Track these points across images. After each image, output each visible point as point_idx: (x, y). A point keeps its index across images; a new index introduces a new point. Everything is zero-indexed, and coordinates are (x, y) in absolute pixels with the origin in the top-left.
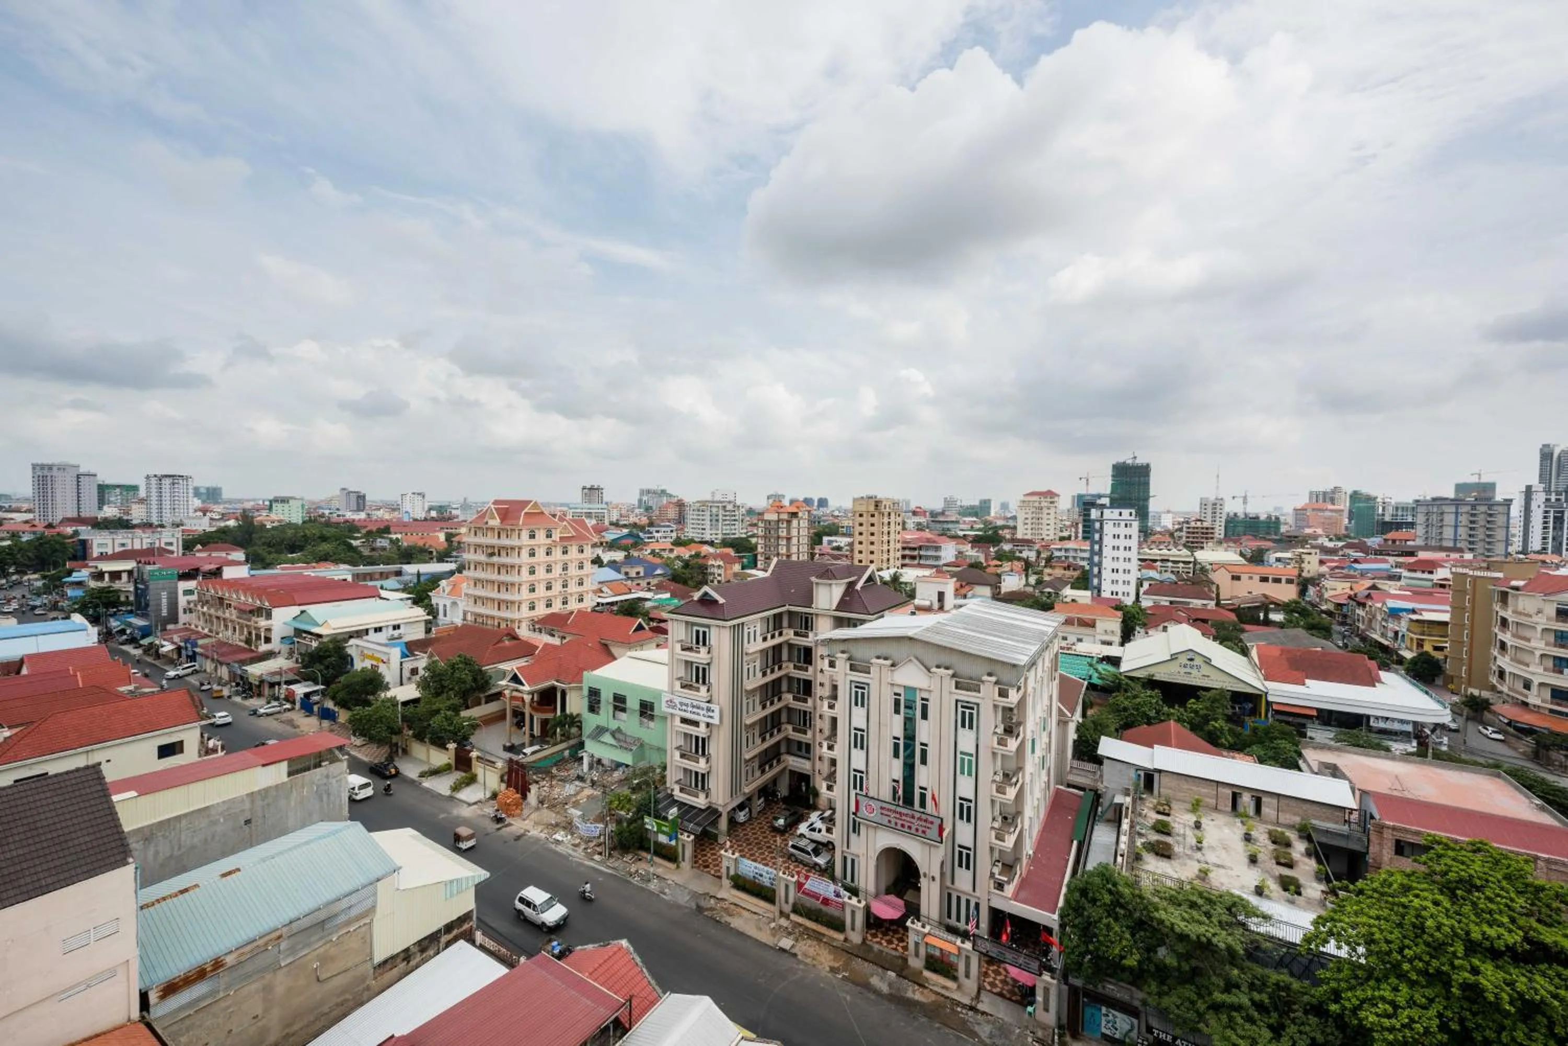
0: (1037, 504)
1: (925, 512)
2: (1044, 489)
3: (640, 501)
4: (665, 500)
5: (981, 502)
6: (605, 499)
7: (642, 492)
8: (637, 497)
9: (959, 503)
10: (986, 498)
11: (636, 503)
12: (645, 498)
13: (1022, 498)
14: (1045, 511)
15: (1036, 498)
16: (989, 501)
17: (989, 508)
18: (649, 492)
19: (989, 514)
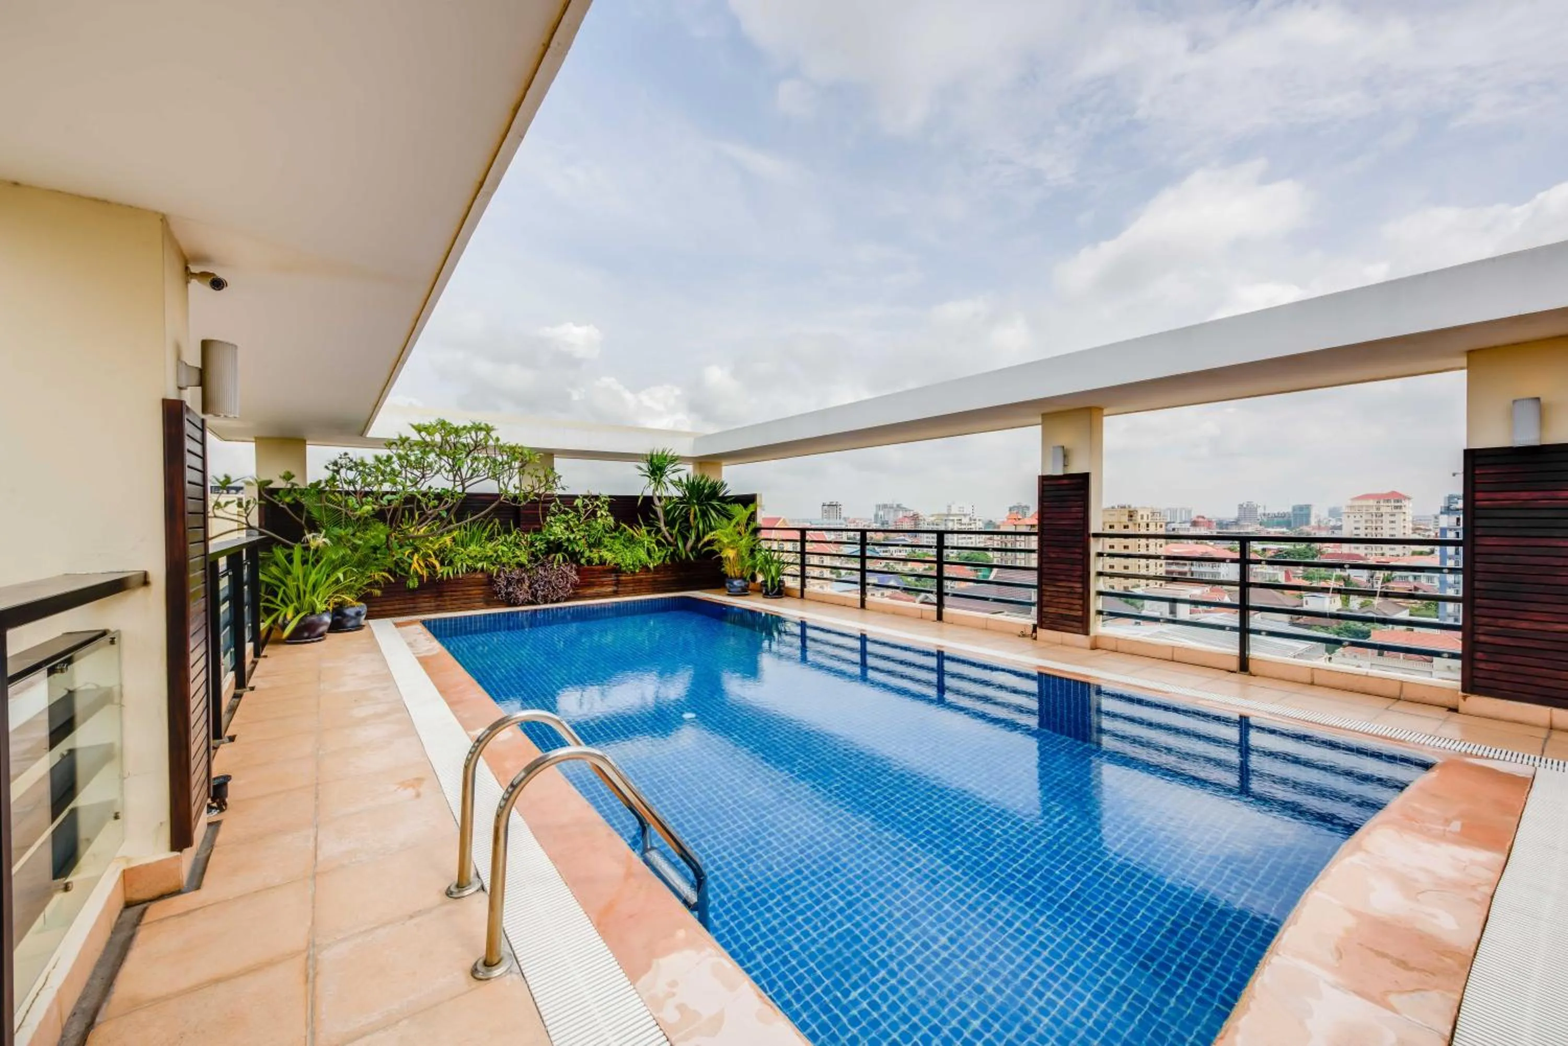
0: (1374, 511)
1: (1210, 522)
2: (1386, 490)
3: (876, 516)
4: (901, 514)
5: (1294, 509)
6: (843, 516)
7: (879, 507)
8: (874, 511)
9: (1260, 511)
10: (1302, 503)
11: (873, 517)
12: (881, 513)
13: (1350, 503)
14: (1387, 518)
15: (1372, 502)
16: (1308, 507)
17: (1308, 516)
18: (885, 506)
19: (1307, 523)
